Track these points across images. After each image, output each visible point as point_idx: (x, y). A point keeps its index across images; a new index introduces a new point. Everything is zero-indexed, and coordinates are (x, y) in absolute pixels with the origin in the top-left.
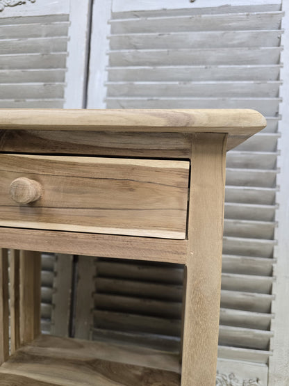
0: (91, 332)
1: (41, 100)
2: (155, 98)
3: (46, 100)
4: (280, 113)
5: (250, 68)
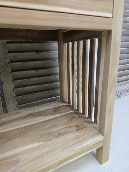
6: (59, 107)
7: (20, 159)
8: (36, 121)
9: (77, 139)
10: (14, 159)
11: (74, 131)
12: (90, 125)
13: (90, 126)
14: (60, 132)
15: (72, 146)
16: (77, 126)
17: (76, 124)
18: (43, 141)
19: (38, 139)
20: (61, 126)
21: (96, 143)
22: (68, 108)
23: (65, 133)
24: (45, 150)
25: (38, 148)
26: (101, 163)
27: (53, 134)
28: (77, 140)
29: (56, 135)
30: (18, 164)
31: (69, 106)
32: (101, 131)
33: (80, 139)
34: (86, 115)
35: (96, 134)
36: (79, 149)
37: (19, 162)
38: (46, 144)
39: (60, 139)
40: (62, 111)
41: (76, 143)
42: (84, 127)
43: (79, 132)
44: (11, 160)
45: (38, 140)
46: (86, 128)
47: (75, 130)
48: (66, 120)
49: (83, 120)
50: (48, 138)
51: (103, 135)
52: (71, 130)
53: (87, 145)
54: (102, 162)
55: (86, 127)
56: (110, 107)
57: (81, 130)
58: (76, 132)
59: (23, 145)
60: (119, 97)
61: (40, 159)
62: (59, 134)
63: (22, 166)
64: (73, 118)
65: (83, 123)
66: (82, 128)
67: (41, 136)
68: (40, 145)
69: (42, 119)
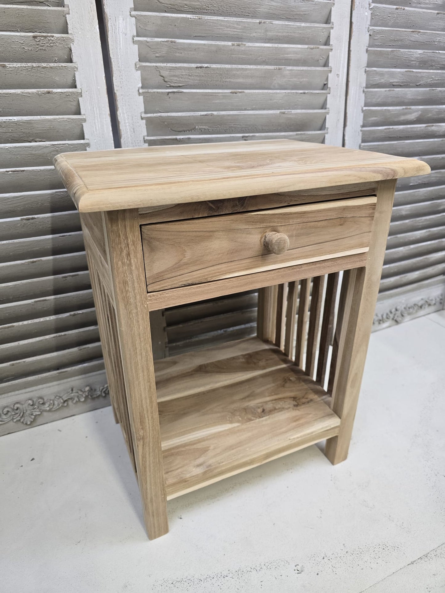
0: (168, 349)
1: (35, 65)
2: (206, 65)
3: (44, 65)
4: (329, 86)
5: (304, 27)
6: (257, 353)
7: (208, 447)
8: (216, 382)
9: (295, 421)
10: (199, 446)
11: (289, 408)
12: (319, 397)
13: (319, 399)
14: (265, 408)
15: (286, 432)
16: (294, 398)
17: (292, 394)
18: (238, 421)
19: (229, 418)
20: (265, 396)
21: (327, 430)
22: (275, 356)
23: (273, 410)
24: (244, 436)
25: (231, 432)
26: (333, 463)
27: (253, 410)
28: (294, 424)
29: (258, 413)
30: (207, 452)
31: (277, 352)
32: (337, 411)
33: (301, 421)
34: (312, 377)
35: (329, 415)
36: (298, 438)
37: (207, 450)
38: (244, 426)
39: (266, 420)
40: (262, 363)
41: (294, 428)
42: (307, 400)
43: (298, 410)
44: (195, 446)
45: (228, 419)
46: (311, 404)
47: (292, 406)
48: (273, 385)
49: (306, 386)
50: (245, 418)
51: (340, 418)
52: (284, 406)
53: (312, 433)
54: (336, 461)
55: (311, 400)
56: (356, 374)
57: (303, 406)
58: (293, 409)
59: (207, 426)
60: (397, 322)
61: (239, 448)
62: (263, 411)
63: (215, 456)
64: (286, 380)
65: (306, 393)
66: (304, 403)
67: (232, 413)
68: (234, 427)
69: (226, 380)
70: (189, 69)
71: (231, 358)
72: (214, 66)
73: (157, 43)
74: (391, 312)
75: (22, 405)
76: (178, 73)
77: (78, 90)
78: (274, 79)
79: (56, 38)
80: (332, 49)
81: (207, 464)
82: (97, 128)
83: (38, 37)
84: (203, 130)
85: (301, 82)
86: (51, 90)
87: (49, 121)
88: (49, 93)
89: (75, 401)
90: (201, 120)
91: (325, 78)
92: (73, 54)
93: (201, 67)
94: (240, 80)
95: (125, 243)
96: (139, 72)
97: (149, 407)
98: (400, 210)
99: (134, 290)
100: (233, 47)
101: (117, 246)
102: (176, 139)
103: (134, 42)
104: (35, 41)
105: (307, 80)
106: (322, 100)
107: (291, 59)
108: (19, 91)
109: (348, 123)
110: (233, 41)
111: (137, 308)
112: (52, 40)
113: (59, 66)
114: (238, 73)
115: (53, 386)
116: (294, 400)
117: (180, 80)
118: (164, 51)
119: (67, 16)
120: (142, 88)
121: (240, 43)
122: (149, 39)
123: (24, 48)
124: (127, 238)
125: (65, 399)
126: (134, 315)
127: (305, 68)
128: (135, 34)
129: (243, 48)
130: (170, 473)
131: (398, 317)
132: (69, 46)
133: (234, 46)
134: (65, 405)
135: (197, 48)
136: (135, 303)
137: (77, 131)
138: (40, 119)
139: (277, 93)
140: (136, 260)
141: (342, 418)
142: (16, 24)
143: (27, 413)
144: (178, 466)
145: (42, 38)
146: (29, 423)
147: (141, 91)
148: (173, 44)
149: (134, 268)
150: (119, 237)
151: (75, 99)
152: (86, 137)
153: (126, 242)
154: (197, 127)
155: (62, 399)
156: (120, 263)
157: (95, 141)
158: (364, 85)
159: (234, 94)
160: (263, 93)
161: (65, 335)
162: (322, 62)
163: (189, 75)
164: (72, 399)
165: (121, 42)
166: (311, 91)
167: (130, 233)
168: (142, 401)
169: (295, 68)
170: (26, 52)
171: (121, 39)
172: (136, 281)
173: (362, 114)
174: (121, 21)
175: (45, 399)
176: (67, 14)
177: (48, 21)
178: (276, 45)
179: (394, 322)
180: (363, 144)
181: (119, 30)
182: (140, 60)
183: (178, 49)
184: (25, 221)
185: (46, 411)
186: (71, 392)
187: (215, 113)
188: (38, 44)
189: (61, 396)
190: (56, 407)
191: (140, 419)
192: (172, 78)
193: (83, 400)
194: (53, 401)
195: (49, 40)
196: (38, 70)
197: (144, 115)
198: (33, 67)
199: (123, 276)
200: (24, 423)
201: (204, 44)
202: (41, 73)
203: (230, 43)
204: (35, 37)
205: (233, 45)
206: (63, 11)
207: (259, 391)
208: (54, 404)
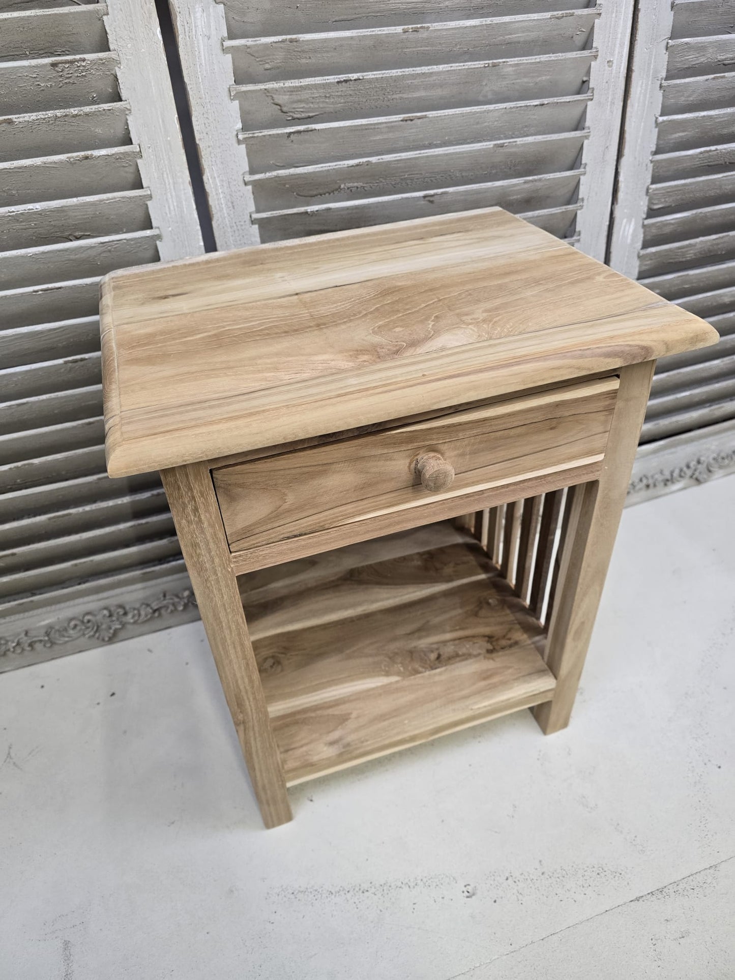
1: (59, 113)
2: (355, 76)
3: (74, 111)
4: (592, 84)
6: (442, 550)
7: (350, 714)
8: (373, 602)
9: (485, 679)
10: (336, 711)
11: (479, 654)
12: (530, 637)
13: (529, 642)
14: (441, 653)
15: (468, 697)
16: (490, 638)
17: (487, 630)
18: (398, 674)
19: (385, 666)
20: (444, 632)
21: (534, 695)
22: (471, 559)
23: (455, 657)
24: (405, 698)
25: (386, 691)
26: (545, 731)
27: (422, 655)
28: (483, 684)
29: (430, 660)
30: (346, 723)
31: (475, 549)
32: (552, 667)
33: (495, 680)
34: (525, 599)
35: (540, 672)
36: (485, 707)
37: (347, 719)
38: (406, 683)
39: (441, 675)
40: (448, 570)
41: (479, 692)
42: (509, 642)
43: (493, 659)
44: (330, 711)
45: (383, 668)
46: (514, 650)
47: (483, 651)
48: (459, 611)
49: (511, 617)
50: (410, 668)
51: (556, 678)
52: (471, 651)
54: (548, 730)
55: (516, 643)
57: (500, 653)
58: (485, 658)
59: (350, 678)
60: (698, 481)
61: (394, 720)
62: (439, 657)
63: (357, 729)
64: (482, 604)
65: (510, 630)
66: (503, 648)
67: (390, 658)
68: (391, 683)
69: (388, 599)
70: (324, 86)
71: (400, 558)
72: (370, 75)
73: (266, 46)
74: (688, 467)
75: (95, 615)
76: (305, 95)
77: (134, 148)
78: (484, 84)
79: (89, 62)
80: (600, 14)
81: (345, 741)
82: (172, 208)
83: (61, 65)
84: (353, 189)
85: (537, 83)
86: (89, 153)
87: (92, 204)
88: (87, 158)
89: (169, 611)
90: (349, 175)
91: (585, 70)
92: (121, 86)
93: (346, 81)
94: (422, 94)
95: (190, 497)
96: (236, 103)
97: (248, 688)
98: (720, 296)
99: (210, 553)
100: (404, 36)
101: (177, 501)
102: (306, 213)
103: (225, 50)
104: (56, 71)
105: (548, 77)
106: (576, 112)
107: (519, 42)
108: (38, 161)
109: (627, 151)
110: (405, 25)
111: (215, 573)
112: (83, 66)
113: (100, 111)
114: (416, 82)
115: (136, 590)
116: (488, 642)
117: (310, 107)
118: (279, 58)
119: (105, 18)
120: (244, 129)
121: (419, 26)
122: (249, 42)
123: (39, 85)
124: (191, 489)
125: (155, 608)
126: (213, 583)
127: (544, 58)
128: (226, 35)
129: (424, 35)
130: (290, 753)
131: (700, 473)
132: (113, 72)
133: (407, 33)
134: (156, 614)
135: (338, 46)
136: (213, 568)
137: (139, 214)
138: (78, 203)
139: (488, 111)
140: (207, 515)
141: (559, 678)
142: (22, 43)
143: (104, 626)
144: (303, 742)
145: (67, 66)
146: (107, 639)
147: (241, 137)
148: (295, 44)
149: (206, 525)
150: (179, 490)
151: (131, 163)
152: (154, 224)
153: (190, 495)
154: (342, 186)
155: (151, 608)
156: (184, 521)
157: (170, 229)
158: (664, 74)
159: (409, 122)
160: (462, 115)
161: (147, 523)
162: (579, 40)
163: (326, 97)
164: (166, 607)
165: (202, 53)
166: (555, 100)
167: (195, 482)
168: (237, 681)
169: (525, 60)
170: (43, 90)
171: (202, 47)
172: (211, 541)
173: (655, 131)
174: (198, 15)
175: (127, 608)
176: (105, 15)
177: (74, 31)
178: (488, 21)
179: (693, 481)
180: (654, 186)
181: (196, 31)
182: (236, 82)
183: (303, 51)
184: (70, 364)
185: (129, 623)
186: (162, 599)
187: (374, 159)
188: (61, 76)
189: (149, 603)
190: (143, 618)
191: (237, 702)
192: (295, 105)
193: (181, 608)
194: (139, 610)
195: (78, 67)
196: (65, 121)
197: (248, 178)
198: (56, 117)
199: (190, 537)
200: (101, 638)
201: (352, 38)
202: (71, 125)
203: (399, 29)
204: (54, 65)
205: (405, 31)
206: (97, 12)
207: (437, 620)
208: (139, 615)
